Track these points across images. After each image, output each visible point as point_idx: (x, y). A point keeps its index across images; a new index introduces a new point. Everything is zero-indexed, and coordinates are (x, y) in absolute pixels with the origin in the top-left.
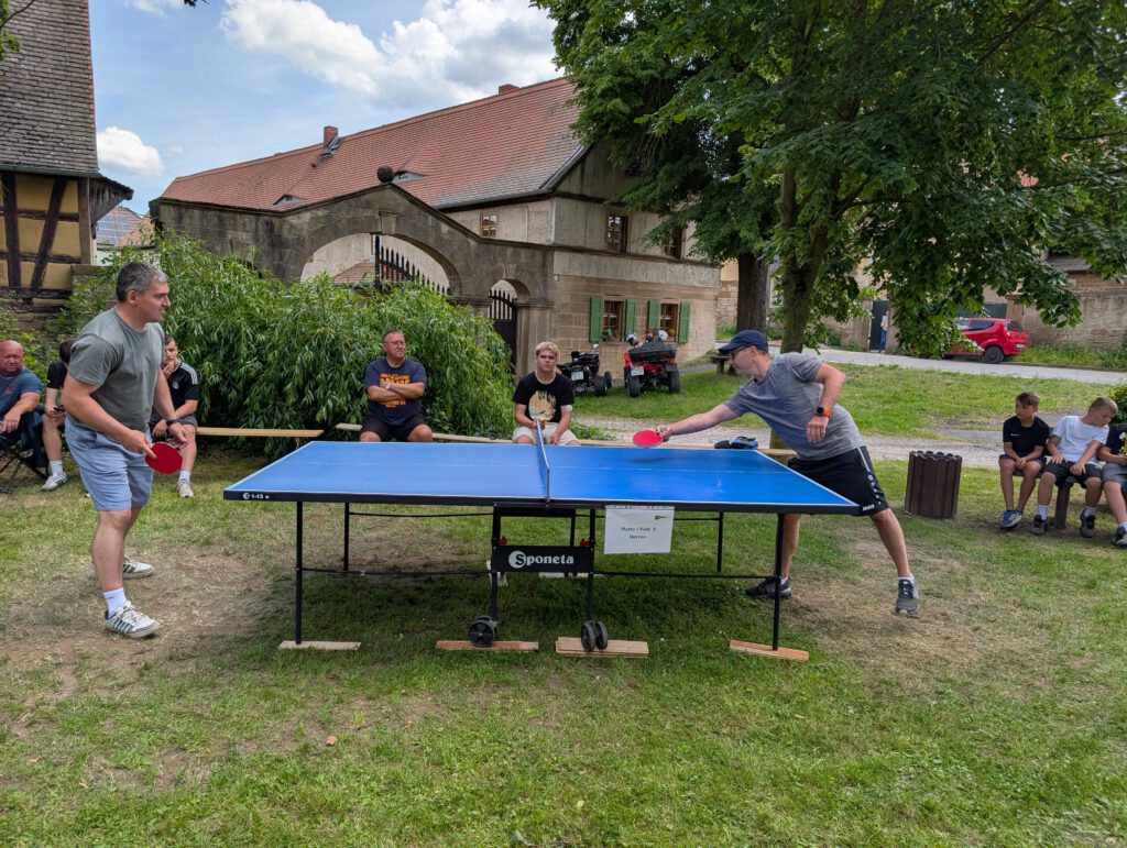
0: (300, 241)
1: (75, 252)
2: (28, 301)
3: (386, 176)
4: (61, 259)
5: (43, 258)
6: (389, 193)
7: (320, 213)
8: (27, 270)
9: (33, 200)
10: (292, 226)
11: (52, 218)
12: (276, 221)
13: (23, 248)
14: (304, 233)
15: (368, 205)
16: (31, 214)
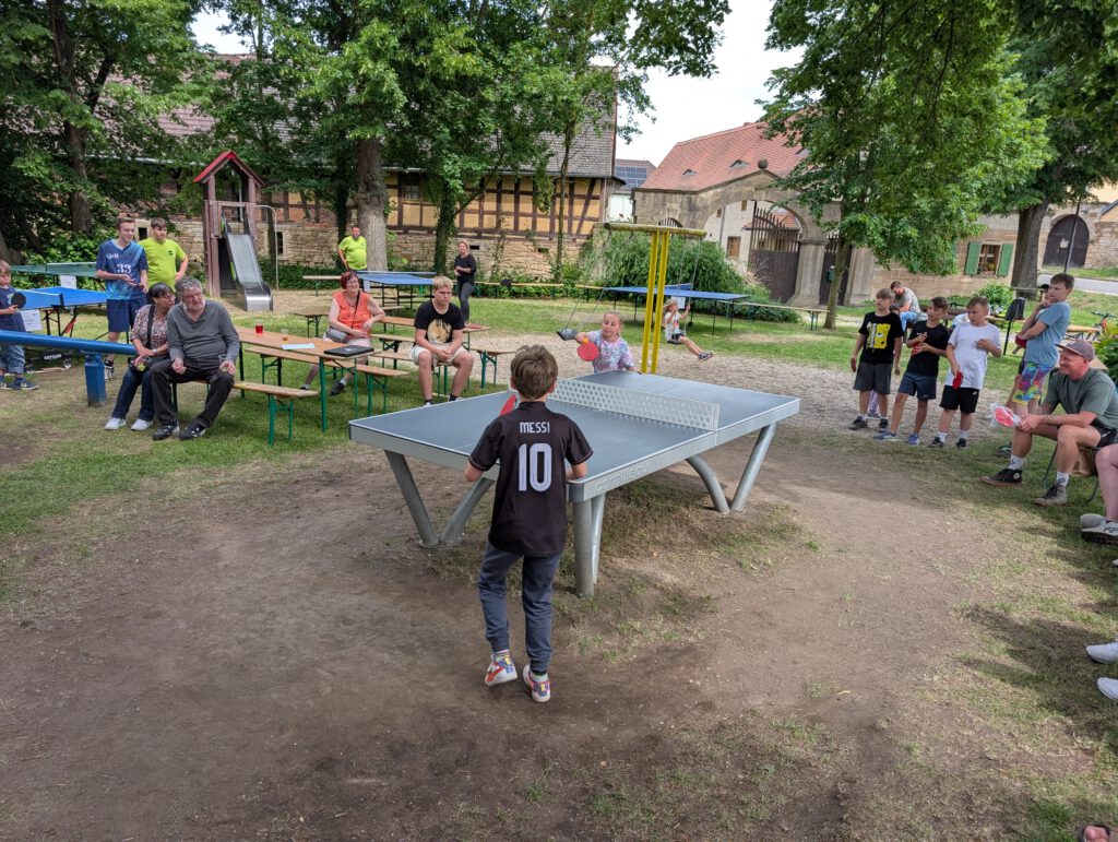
0: (706, 207)
1: (596, 215)
2: (574, 240)
3: (762, 166)
4: (590, 219)
5: (583, 219)
6: (763, 176)
7: (719, 190)
8: (576, 224)
9: (581, 190)
10: (702, 199)
11: (589, 198)
12: (693, 197)
13: (574, 214)
14: (709, 203)
15: (749, 184)
16: (580, 197)
